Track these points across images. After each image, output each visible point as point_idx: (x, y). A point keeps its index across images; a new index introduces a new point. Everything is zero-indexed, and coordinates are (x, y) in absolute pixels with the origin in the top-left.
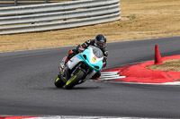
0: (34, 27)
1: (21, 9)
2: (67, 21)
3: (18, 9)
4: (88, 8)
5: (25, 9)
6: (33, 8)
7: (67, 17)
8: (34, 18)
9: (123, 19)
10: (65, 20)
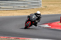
2: (25, 7)
3: (9, 2)
6: (14, 2)
8: (14, 5)
9: (42, 7)
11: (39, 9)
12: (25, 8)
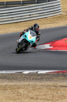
0: (13, 20)
1: (6, 10)
2: (31, 16)
3: (4, 10)
4: (43, 8)
5: (8, 10)
6: (12, 9)
7: (31, 14)
8: (13, 15)
9: (63, 13)
10: (30, 15)
11: (54, 18)
12: (32, 19)
